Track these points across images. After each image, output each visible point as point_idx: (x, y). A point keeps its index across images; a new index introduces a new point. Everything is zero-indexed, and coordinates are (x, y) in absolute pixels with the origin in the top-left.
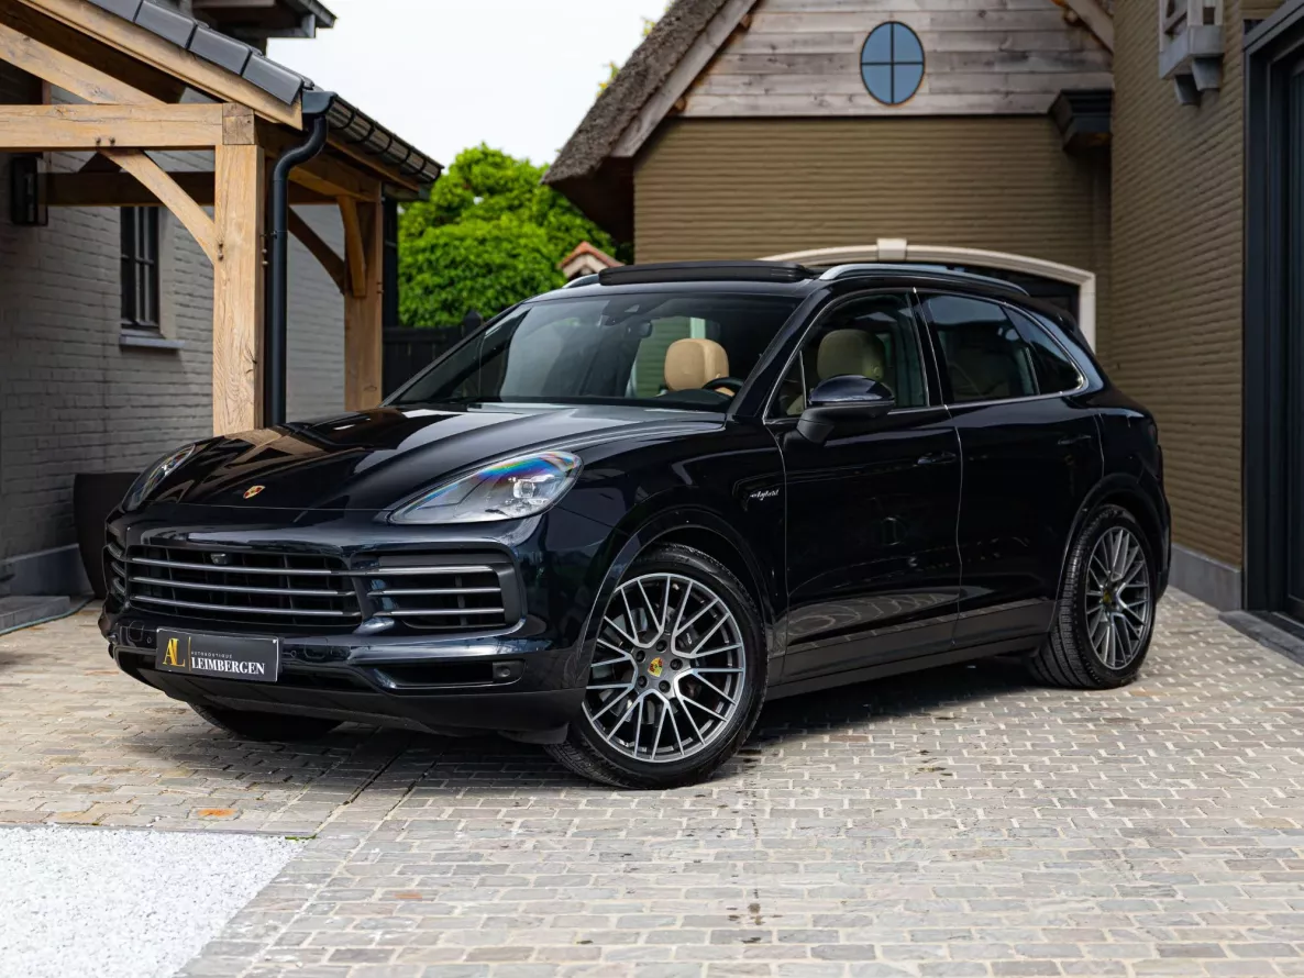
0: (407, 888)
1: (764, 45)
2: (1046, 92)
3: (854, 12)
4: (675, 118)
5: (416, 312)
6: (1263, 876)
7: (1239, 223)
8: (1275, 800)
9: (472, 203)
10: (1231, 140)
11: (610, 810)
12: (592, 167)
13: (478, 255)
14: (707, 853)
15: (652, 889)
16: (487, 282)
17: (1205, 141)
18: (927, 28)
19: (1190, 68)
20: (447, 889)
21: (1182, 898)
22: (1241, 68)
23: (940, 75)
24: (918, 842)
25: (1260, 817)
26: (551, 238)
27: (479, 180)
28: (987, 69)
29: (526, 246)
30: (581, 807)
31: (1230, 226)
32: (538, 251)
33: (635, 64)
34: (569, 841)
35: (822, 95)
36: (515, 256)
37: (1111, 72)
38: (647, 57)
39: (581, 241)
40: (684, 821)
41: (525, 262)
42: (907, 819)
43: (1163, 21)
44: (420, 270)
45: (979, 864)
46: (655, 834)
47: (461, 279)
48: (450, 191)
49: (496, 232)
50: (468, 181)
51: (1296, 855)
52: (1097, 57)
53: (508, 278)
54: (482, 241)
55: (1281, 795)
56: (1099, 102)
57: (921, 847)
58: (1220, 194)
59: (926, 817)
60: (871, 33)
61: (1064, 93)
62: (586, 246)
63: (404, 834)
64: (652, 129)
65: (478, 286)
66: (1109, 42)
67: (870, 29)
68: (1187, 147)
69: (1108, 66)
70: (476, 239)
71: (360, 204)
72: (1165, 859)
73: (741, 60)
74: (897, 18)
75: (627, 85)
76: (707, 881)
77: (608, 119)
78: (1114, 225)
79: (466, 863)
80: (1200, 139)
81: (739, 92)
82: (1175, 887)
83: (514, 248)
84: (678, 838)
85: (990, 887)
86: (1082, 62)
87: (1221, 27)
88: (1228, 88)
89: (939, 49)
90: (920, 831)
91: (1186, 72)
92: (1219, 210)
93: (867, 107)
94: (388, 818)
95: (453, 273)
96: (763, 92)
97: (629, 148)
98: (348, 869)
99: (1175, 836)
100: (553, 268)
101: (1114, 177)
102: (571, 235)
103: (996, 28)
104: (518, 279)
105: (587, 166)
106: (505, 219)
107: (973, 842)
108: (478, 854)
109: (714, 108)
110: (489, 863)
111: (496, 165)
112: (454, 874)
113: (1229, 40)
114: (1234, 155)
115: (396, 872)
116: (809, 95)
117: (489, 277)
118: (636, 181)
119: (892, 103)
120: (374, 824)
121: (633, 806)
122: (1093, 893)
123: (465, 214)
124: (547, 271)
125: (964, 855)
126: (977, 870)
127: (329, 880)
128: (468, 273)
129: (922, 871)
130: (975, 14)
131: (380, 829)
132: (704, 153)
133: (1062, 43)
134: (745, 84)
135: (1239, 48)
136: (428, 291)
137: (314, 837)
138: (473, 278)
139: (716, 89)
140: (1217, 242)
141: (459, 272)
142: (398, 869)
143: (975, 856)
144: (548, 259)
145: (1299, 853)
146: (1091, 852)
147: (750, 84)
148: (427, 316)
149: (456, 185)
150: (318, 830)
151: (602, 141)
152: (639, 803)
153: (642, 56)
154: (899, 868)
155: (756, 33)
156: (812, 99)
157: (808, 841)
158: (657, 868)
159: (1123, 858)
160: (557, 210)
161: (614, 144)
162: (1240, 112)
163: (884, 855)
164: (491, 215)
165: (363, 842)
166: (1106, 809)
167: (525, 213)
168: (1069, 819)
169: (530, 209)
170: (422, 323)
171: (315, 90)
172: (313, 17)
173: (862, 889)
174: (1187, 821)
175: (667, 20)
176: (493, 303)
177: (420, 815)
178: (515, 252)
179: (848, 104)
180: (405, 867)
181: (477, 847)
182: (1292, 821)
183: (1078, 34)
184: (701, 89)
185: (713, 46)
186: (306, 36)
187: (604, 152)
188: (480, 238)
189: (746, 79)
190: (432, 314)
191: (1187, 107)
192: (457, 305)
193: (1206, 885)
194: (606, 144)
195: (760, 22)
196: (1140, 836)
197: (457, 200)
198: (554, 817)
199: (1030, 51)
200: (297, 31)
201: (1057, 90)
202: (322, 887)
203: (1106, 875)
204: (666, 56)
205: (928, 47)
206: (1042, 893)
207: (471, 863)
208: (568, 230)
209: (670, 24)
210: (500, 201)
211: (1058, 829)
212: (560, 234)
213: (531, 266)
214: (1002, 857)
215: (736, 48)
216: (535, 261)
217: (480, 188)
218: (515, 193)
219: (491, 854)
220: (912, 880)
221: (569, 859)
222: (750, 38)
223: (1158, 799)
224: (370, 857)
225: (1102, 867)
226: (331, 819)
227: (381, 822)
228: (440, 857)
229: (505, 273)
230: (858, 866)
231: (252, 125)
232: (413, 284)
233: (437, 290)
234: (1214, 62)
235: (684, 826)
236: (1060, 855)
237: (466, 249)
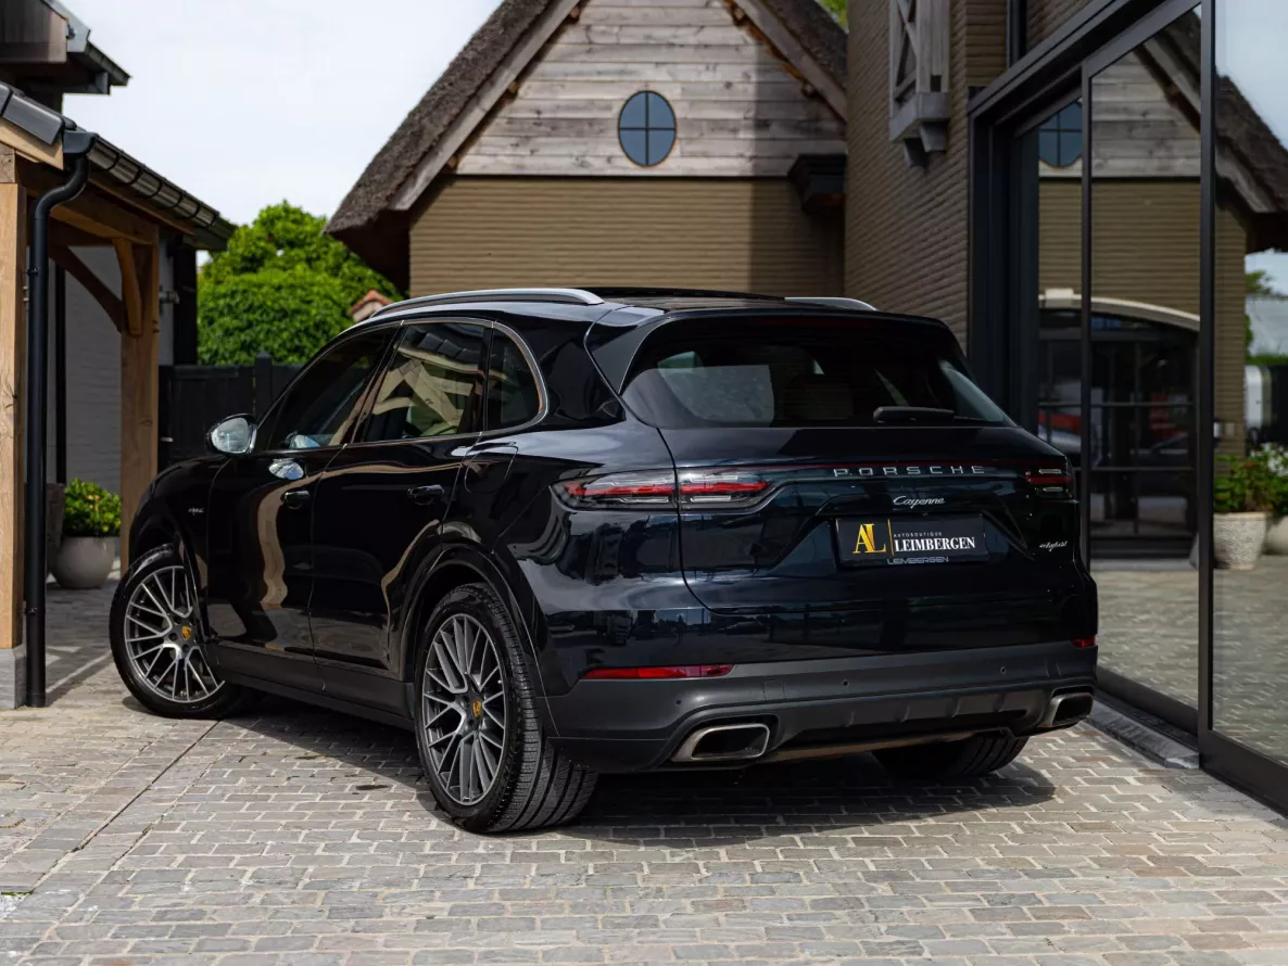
0: (118, 955)
1: (531, 110)
2: (788, 157)
3: (613, 82)
4: (448, 176)
5: (216, 352)
6: (1009, 926)
7: (963, 274)
8: (1014, 837)
9: (274, 255)
10: (956, 198)
11: (347, 856)
12: (370, 220)
13: (274, 301)
14: (441, 907)
15: (378, 953)
16: (283, 326)
17: (932, 200)
18: (678, 98)
19: (918, 131)
20: (159, 956)
21: (929, 956)
22: (965, 131)
23: (690, 140)
24: (659, 890)
25: (1001, 856)
26: (345, 287)
27: (281, 234)
28: (731, 136)
29: (318, 294)
30: (319, 852)
31: (954, 278)
32: (331, 298)
33: (411, 125)
34: (299, 894)
35: (584, 156)
36: (309, 302)
37: (845, 140)
38: (421, 118)
39: (370, 289)
40: (422, 867)
41: (318, 307)
42: (650, 865)
43: (893, 90)
44: (222, 314)
45: (721, 916)
46: (389, 884)
47: (258, 322)
48: (254, 244)
49: (291, 281)
50: (270, 235)
51: (1040, 902)
52: (832, 126)
53: (302, 322)
54: (279, 288)
55: (1019, 831)
56: (835, 166)
57: (662, 897)
58: (945, 247)
59: (669, 860)
60: (628, 101)
61: (803, 158)
62: (373, 294)
63: (128, 887)
64: (426, 185)
65: (274, 329)
66: (841, 112)
67: (627, 97)
68: (913, 206)
69: (842, 135)
70: (273, 287)
71: (135, 247)
72: (909, 908)
73: (509, 123)
74: (652, 87)
75: (403, 143)
76: (438, 941)
77: (386, 176)
78: (847, 278)
79: (186, 923)
80: (928, 197)
81: (508, 152)
82: (921, 942)
83: (307, 295)
84: (414, 888)
85: (732, 945)
86: (818, 131)
87: (946, 94)
88: (953, 150)
89: (690, 116)
90: (662, 877)
91: (915, 136)
92: (945, 263)
93: (625, 168)
94: (115, 868)
95: (251, 317)
96: (529, 153)
97: (406, 202)
98: (59, 932)
99: (918, 880)
100: (344, 314)
101: (848, 234)
102: (363, 285)
103: (740, 98)
104: (311, 323)
105: (365, 218)
106: (300, 268)
107: (715, 890)
108: (201, 911)
109: (484, 167)
110: (211, 922)
111: (295, 221)
112: (172, 937)
113: (954, 105)
114: (960, 211)
115: (109, 935)
116: (571, 156)
117: (284, 321)
118: (412, 233)
119: (647, 164)
120: (98, 875)
121: (372, 850)
122: (836, 952)
123: (267, 263)
124: (337, 316)
125: (705, 905)
126: (719, 925)
127: (35, 946)
128: (265, 317)
129: (663, 927)
130: (722, 85)
131: (102, 883)
132: (475, 208)
133: (800, 114)
134: (512, 145)
135: (964, 112)
136: (228, 333)
137: (31, 893)
138: (271, 322)
139: (484, 150)
140: (943, 292)
141: (257, 316)
142: (113, 931)
143: (719, 906)
144: (339, 305)
145: (1043, 899)
146: (832, 900)
147: (517, 145)
148: (227, 355)
149: (259, 239)
150: (39, 883)
151: (379, 195)
152: (378, 847)
153: (417, 118)
154: (639, 922)
155: (521, 99)
156: (573, 160)
157: (547, 891)
158: (389, 926)
159: (867, 908)
160: (350, 262)
161: (390, 198)
162: (964, 173)
163: (624, 906)
164: (289, 265)
165: (82, 897)
166: (849, 849)
167: (323, 265)
168: (811, 861)
169: (327, 261)
170: (223, 362)
171: (78, 131)
172: (106, 75)
173: (600, 950)
174: (929, 861)
175: (441, 86)
176: (288, 345)
177: (149, 865)
178: (308, 298)
179: (606, 165)
180: (121, 928)
181: (202, 903)
182: (1032, 861)
183: (814, 105)
184: (472, 150)
185: (483, 110)
186: (100, 92)
187: (382, 204)
188: (277, 285)
189: (513, 140)
190: (233, 353)
191: (915, 169)
192: (255, 345)
193: (952, 939)
194: (384, 199)
195: (527, 90)
196: (884, 879)
197: (259, 252)
198: (288, 865)
199: (772, 120)
200: (91, 87)
201: (796, 155)
202: (27, 954)
203: (851, 928)
204: (440, 118)
205: (679, 114)
206: (786, 953)
207: (192, 922)
208: (360, 280)
209: (443, 88)
210: (301, 253)
211: (801, 873)
212: (354, 284)
213: (324, 312)
214: (745, 907)
215: (504, 113)
216: (326, 307)
217: (281, 241)
218: (314, 247)
219: (215, 911)
220: (652, 938)
221: (297, 916)
222: (517, 103)
223: (899, 837)
224: (87, 917)
225: (847, 919)
226: (54, 870)
227: (106, 873)
228: (161, 916)
229: (299, 317)
230: (596, 920)
231: (13, 165)
232: (215, 325)
233: (237, 333)
234: (941, 126)
235: (421, 873)
236: (803, 905)
237: (263, 295)
